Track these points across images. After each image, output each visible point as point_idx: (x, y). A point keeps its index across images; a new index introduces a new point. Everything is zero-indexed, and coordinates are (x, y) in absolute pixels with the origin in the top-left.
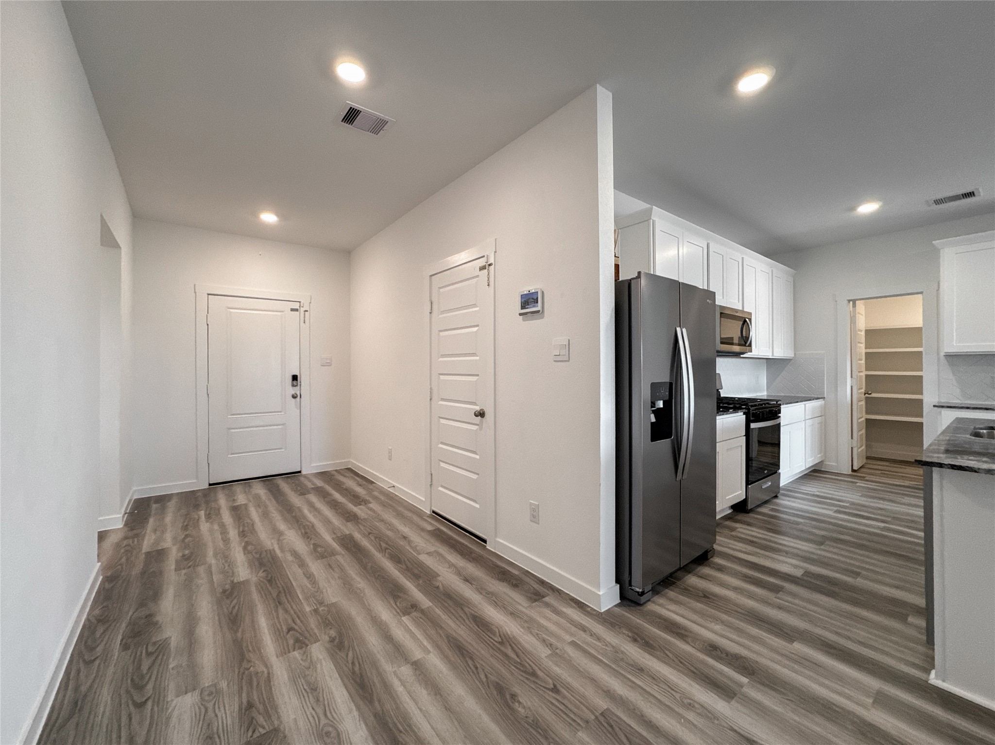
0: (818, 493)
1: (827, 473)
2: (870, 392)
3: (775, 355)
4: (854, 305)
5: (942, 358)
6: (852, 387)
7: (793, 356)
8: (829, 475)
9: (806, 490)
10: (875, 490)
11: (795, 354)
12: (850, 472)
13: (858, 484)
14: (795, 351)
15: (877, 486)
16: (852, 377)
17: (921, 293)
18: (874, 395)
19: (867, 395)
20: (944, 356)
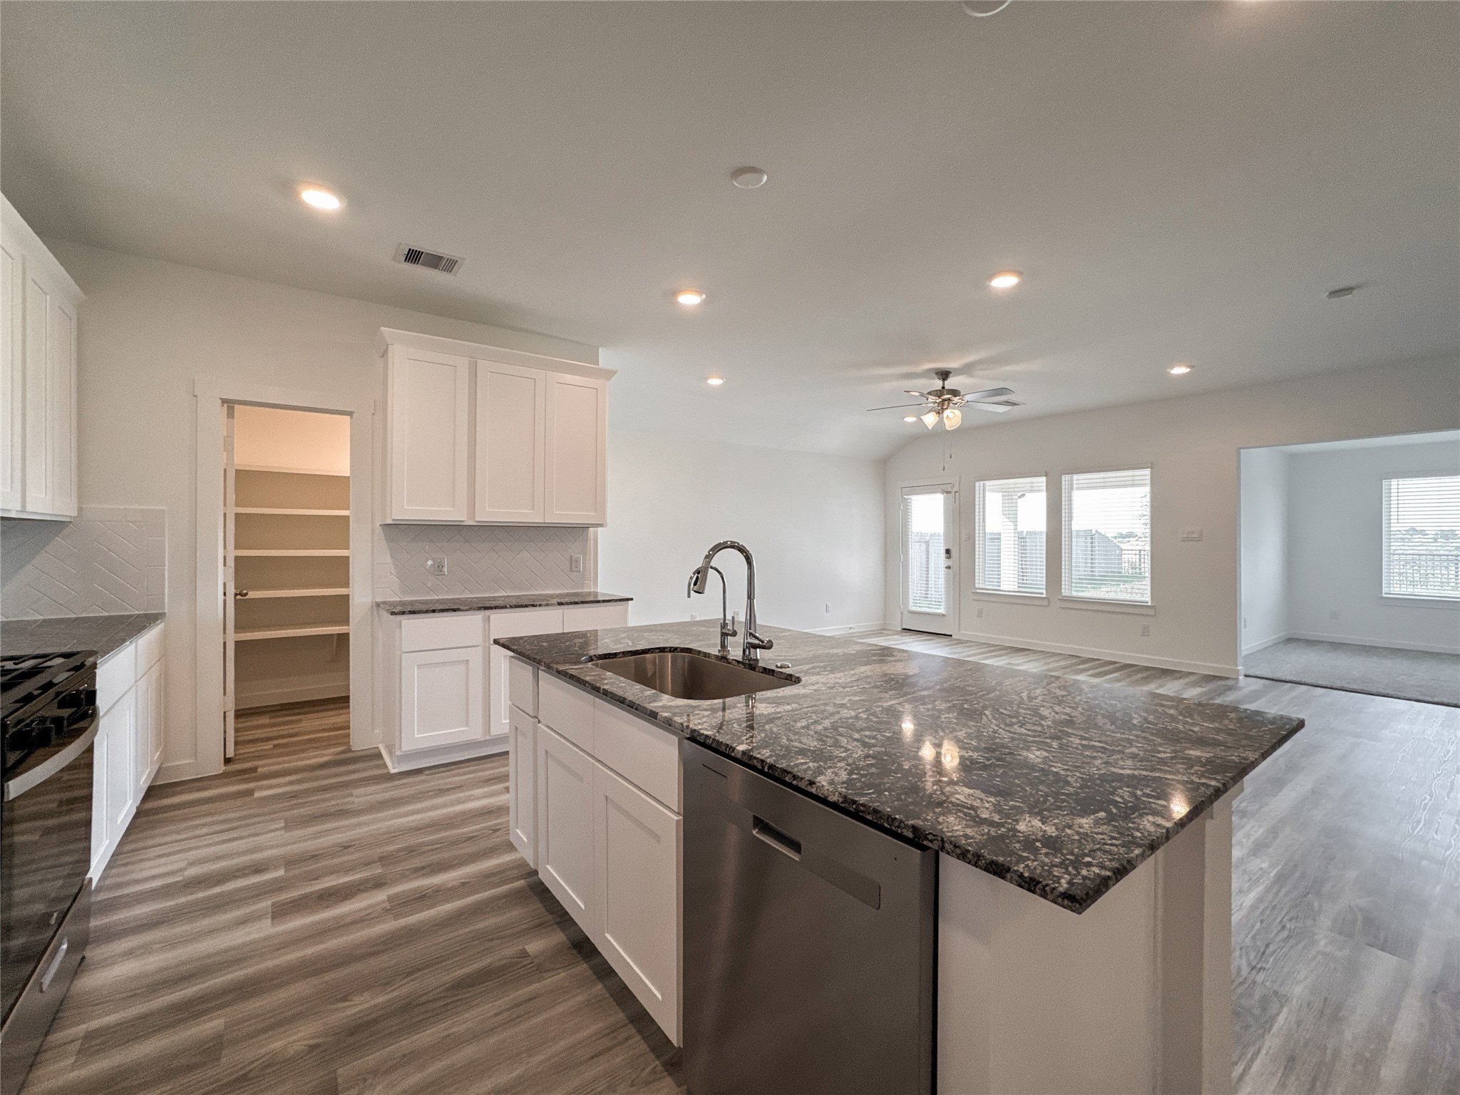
0: (192, 872)
1: (178, 789)
2: (245, 591)
3: (29, 508)
4: (231, 413)
5: (379, 530)
6: (225, 584)
7: (74, 514)
8: (181, 793)
9: (154, 877)
10: (294, 795)
11: (80, 509)
12: (221, 768)
13: (257, 795)
14: (80, 502)
15: (291, 783)
16: (225, 565)
17: (350, 414)
18: (252, 595)
19: (239, 597)
20: (380, 525)
